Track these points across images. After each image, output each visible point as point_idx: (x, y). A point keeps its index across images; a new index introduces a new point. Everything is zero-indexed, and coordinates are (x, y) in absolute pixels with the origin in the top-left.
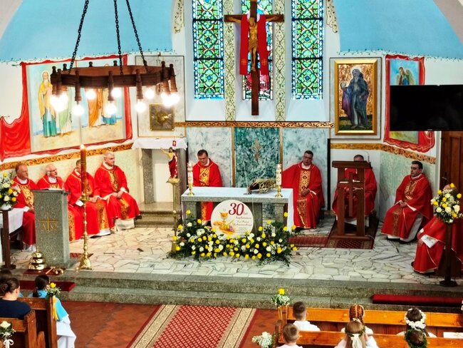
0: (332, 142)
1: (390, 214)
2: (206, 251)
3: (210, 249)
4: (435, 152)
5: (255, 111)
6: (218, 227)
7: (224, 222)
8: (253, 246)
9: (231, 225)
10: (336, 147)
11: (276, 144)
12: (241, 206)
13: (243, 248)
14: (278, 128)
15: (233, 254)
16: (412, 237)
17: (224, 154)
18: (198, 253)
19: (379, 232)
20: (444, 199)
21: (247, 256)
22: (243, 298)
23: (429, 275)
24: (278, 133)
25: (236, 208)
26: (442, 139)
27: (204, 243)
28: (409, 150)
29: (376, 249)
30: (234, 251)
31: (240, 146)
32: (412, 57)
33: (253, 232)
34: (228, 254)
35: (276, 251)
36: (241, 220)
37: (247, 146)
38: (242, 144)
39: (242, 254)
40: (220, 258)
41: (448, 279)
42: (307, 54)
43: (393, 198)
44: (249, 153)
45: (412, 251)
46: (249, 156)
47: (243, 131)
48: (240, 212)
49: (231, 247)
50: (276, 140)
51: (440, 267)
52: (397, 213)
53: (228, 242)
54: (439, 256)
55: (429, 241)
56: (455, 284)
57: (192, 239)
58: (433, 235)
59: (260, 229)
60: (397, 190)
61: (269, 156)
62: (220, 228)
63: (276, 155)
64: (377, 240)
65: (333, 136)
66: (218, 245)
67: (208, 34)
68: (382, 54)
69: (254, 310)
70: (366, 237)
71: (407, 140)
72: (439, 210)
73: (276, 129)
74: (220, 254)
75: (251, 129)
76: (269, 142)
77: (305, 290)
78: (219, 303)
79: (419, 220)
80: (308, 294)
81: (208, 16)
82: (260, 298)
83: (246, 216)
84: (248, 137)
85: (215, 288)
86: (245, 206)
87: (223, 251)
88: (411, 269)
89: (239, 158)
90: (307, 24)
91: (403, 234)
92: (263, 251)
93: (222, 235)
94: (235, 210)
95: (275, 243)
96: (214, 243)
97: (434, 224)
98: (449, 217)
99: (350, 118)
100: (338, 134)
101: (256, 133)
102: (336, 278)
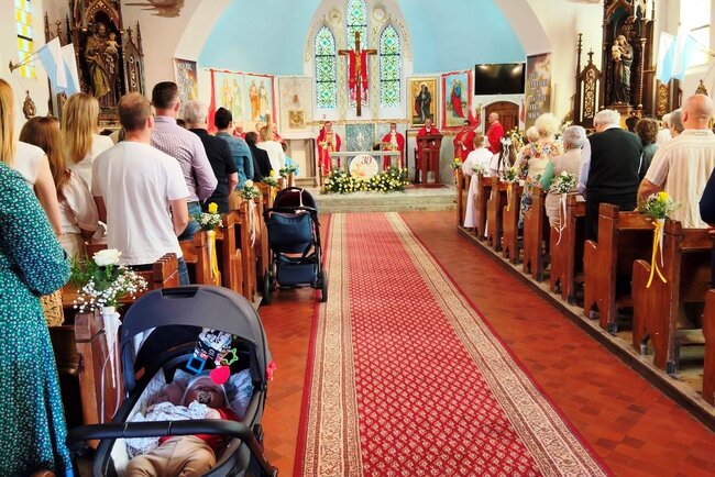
0: (408, 132)
2: (349, 188)
3: (351, 186)
5: (359, 113)
6: (354, 173)
7: (358, 169)
8: (380, 182)
9: (364, 171)
10: (411, 135)
11: (372, 135)
12: (369, 159)
13: (374, 184)
14: (374, 124)
15: (367, 189)
18: (343, 188)
21: (376, 189)
22: (386, 207)
27: (347, 182)
30: (368, 187)
32: (462, 72)
33: (379, 174)
34: (363, 189)
35: (396, 185)
36: (370, 167)
37: (354, 137)
38: (350, 136)
39: (373, 188)
40: (358, 192)
42: (390, 78)
44: (355, 141)
46: (355, 143)
47: (351, 127)
48: (369, 162)
49: (365, 184)
53: (363, 181)
57: (339, 180)
61: (368, 143)
62: (356, 173)
63: (373, 143)
65: (409, 128)
66: (356, 184)
67: (326, 65)
68: (439, 75)
70: (441, 184)
73: (372, 125)
74: (358, 189)
75: (356, 126)
76: (368, 134)
81: (325, 53)
83: (373, 165)
84: (354, 131)
86: (372, 158)
87: (360, 187)
89: (348, 145)
90: (390, 58)
92: (387, 185)
93: (358, 178)
94: (365, 161)
95: (395, 180)
96: (354, 182)
99: (420, 116)
100: (412, 127)
101: (360, 128)
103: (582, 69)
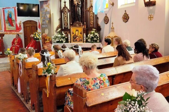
28: (13, 32)
32: (11, 7)
68: (1, 8)
72: (35, 37)
103: (62, 8)
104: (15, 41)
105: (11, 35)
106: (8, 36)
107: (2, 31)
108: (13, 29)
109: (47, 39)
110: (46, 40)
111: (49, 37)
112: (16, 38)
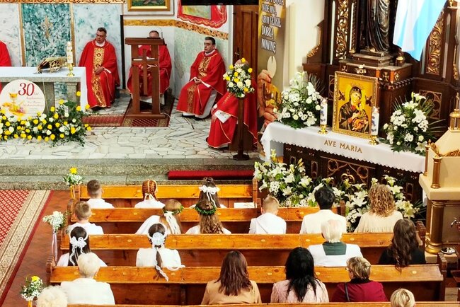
0: (124, 18)
1: (185, 90)
4: (227, 27)
6: (7, 108)
7: (14, 103)
8: (45, 127)
9: (21, 106)
10: (129, 23)
11: (67, 21)
12: (31, 87)
13: (35, 129)
14: (68, 4)
15: (25, 136)
16: (206, 113)
17: (11, 32)
19: (174, 110)
20: (236, 74)
21: (40, 137)
22: (36, 180)
23: (222, 150)
24: (68, 9)
25: (26, 88)
26: (234, 14)
28: (202, 26)
29: (171, 126)
30: (26, 133)
31: (29, 23)
33: (45, 112)
34: (19, 136)
35: (70, 131)
36: (32, 100)
37: (36, 23)
38: (30, 22)
39: (34, 135)
40: (11, 141)
41: (241, 153)
43: (188, 75)
44: (38, 31)
45: (206, 127)
46: (39, 34)
47: (31, 8)
48: (30, 92)
49: (23, 128)
50: (67, 17)
51: (233, 142)
52: (191, 90)
53: (19, 123)
54: (232, 131)
55: (222, 117)
56: (247, 158)
58: (226, 110)
59: (52, 109)
60: (192, 67)
61: (60, 33)
62: (10, 110)
63: (67, 33)
64: (172, 117)
65: (126, 12)
66: (8, 127)
69: (49, 192)
70: (162, 114)
71: (200, 16)
72: (231, 85)
73: (66, 5)
74: (11, 136)
75: (39, 5)
76: (59, 19)
77: (100, 169)
78: (11, 186)
79: (214, 96)
80: (103, 173)
82: (54, 179)
83: (37, 96)
84: (36, 14)
85: (6, 171)
86: (35, 85)
87: (14, 133)
88: (206, 145)
89: (28, 36)
91: (197, 110)
92: (56, 132)
93: (12, 117)
94: (25, 90)
95: (69, 123)
96: (4, 125)
97: (227, 99)
98: (240, 91)
100: (130, 10)
101: (45, 9)
102: (132, 156)
104: (201, 66)
105: (196, 33)
106: (186, 37)
107: (171, 13)
108: (202, 14)
109: (272, 95)
110: (269, 96)
111: (276, 89)
112: (207, 55)
